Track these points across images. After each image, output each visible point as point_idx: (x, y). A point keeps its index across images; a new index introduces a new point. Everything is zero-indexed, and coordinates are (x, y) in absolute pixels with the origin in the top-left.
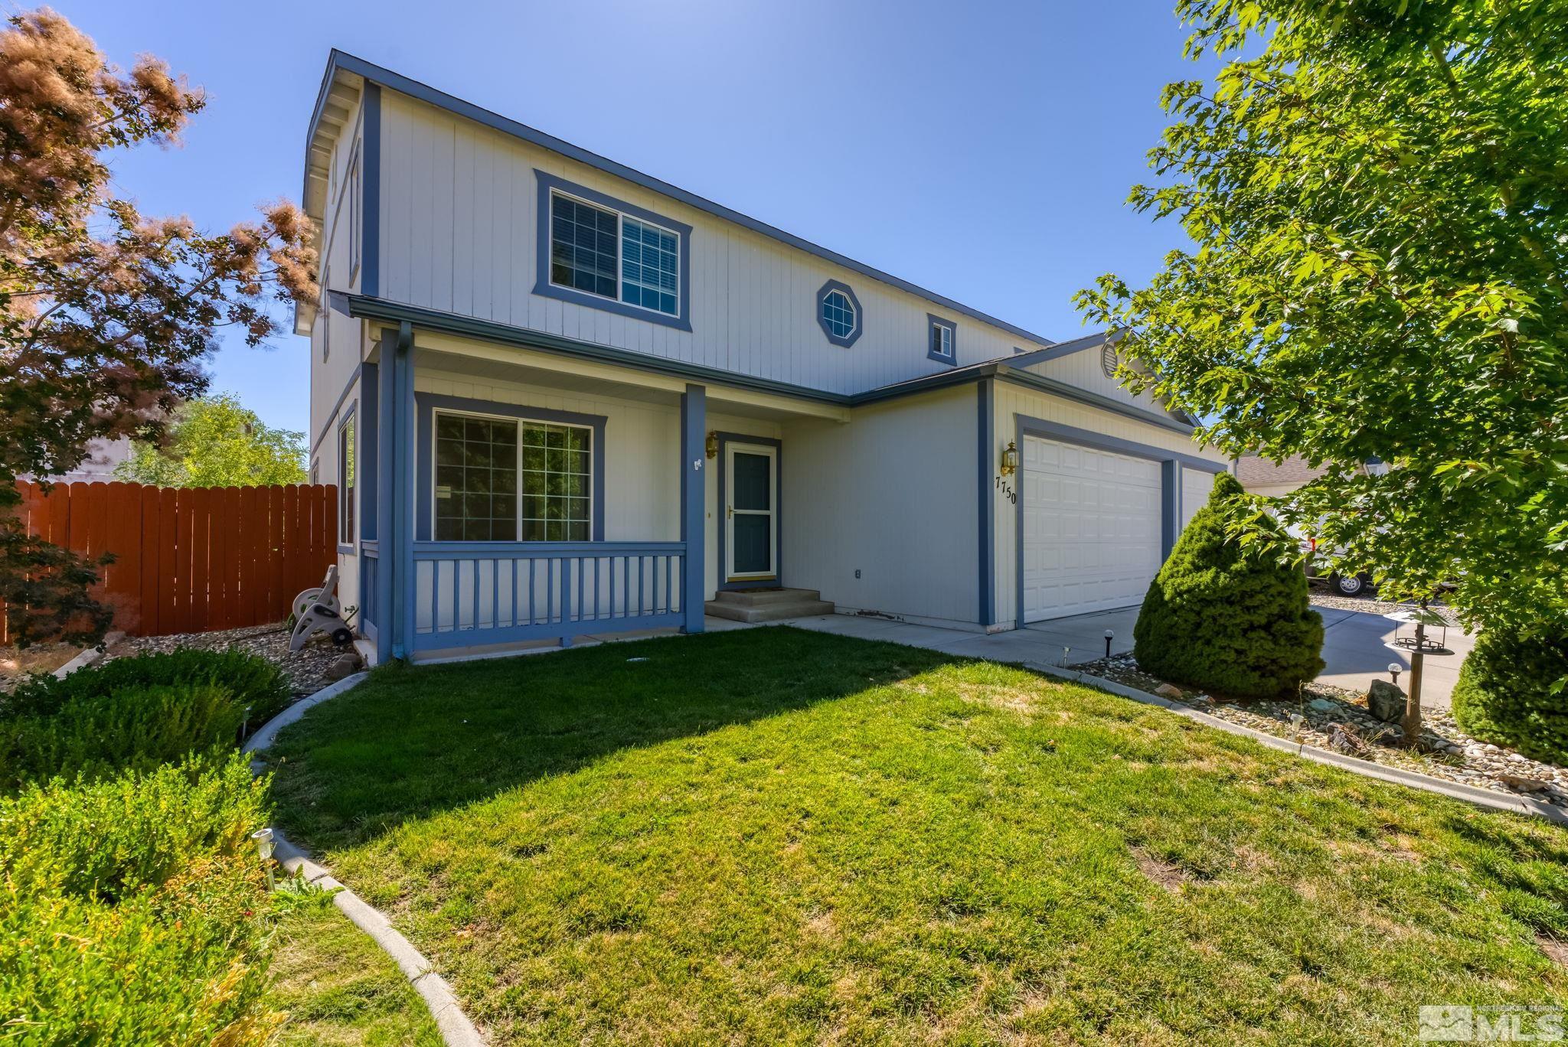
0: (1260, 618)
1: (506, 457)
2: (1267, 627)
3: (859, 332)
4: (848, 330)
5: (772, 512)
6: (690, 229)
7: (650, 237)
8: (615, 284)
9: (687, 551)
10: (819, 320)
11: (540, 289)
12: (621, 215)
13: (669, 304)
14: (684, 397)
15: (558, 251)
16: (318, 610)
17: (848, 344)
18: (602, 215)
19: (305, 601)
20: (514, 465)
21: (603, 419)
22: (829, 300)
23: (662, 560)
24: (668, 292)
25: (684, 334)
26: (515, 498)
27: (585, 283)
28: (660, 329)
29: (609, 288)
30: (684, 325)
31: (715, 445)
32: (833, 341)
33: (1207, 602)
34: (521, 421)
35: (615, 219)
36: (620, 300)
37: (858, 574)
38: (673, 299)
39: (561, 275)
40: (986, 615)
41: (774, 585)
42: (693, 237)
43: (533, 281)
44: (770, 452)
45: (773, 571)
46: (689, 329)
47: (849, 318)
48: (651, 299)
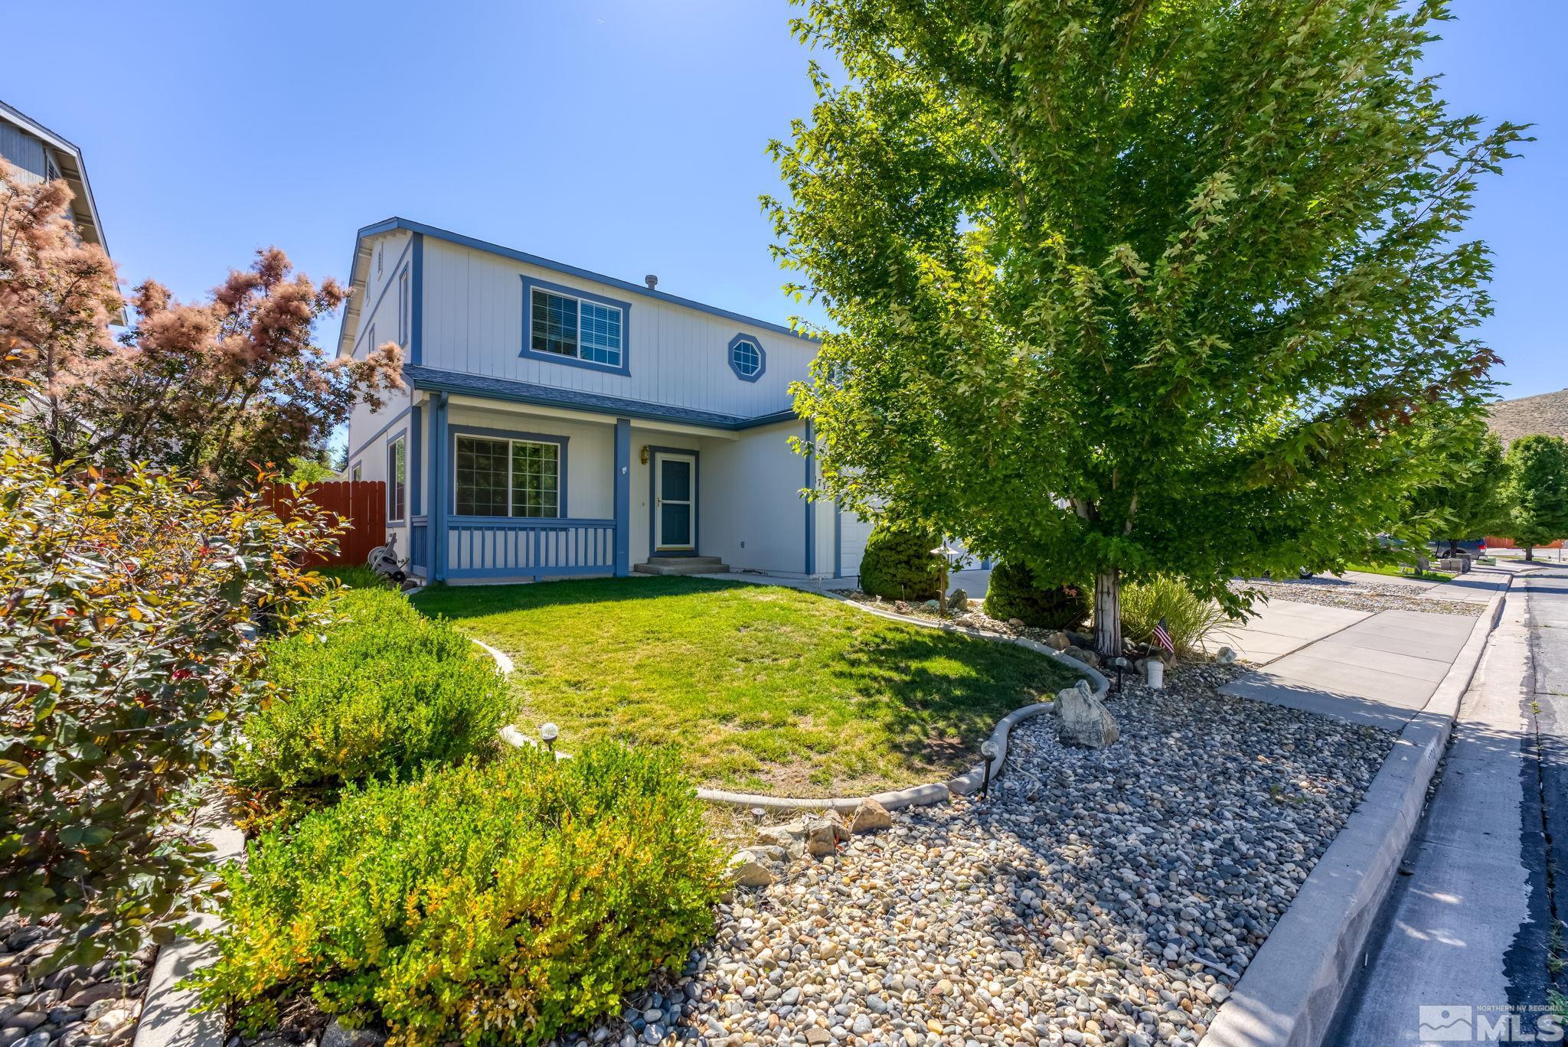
0: (903, 557)
1: (502, 463)
2: (907, 562)
3: (763, 371)
4: (754, 369)
5: (692, 503)
6: (630, 305)
7: (601, 312)
8: (575, 346)
9: (618, 525)
10: (730, 363)
11: (524, 354)
12: (580, 300)
13: (614, 358)
14: (616, 426)
15: (536, 327)
16: (385, 559)
17: (754, 380)
18: (567, 301)
19: (376, 555)
20: (507, 470)
21: (568, 438)
22: (738, 348)
23: (600, 531)
24: (613, 350)
25: (625, 379)
26: (506, 492)
27: (556, 347)
28: (607, 376)
29: (571, 350)
30: (625, 372)
31: (647, 455)
32: (741, 378)
33: (881, 549)
34: (511, 441)
35: (575, 303)
36: (579, 358)
37: (743, 545)
38: (617, 355)
39: (538, 343)
40: (809, 568)
41: (694, 554)
42: (631, 311)
43: (519, 349)
44: (691, 460)
45: (692, 545)
46: (629, 375)
47: (755, 360)
48: (601, 355)
